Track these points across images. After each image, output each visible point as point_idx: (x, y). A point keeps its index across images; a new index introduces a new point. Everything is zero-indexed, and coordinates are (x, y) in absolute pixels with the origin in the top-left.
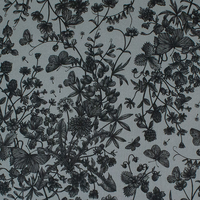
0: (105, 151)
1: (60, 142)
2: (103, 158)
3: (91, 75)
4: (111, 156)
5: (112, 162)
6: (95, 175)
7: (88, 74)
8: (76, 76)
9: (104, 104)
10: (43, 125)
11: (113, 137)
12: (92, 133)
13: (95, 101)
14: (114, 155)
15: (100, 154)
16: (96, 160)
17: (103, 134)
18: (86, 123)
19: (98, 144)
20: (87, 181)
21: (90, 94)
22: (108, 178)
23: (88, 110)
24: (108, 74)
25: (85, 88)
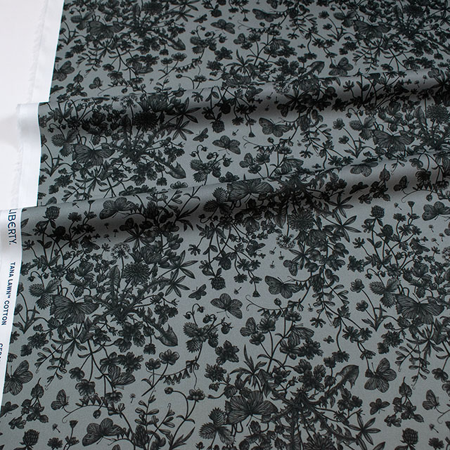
0: (164, 299)
1: (112, 290)
2: (162, 308)
3: (152, 221)
4: (171, 306)
5: (173, 312)
6: (152, 327)
7: (148, 220)
8: (135, 222)
9: (165, 251)
10: (93, 272)
11: (174, 284)
12: (150, 281)
13: (155, 247)
14: (175, 304)
15: (159, 303)
16: (153, 310)
17: (163, 282)
18: (143, 270)
19: (156, 293)
20: (143, 334)
21: (149, 239)
22: (168, 331)
23: (147, 257)
24: (172, 220)
25: (145, 233)
